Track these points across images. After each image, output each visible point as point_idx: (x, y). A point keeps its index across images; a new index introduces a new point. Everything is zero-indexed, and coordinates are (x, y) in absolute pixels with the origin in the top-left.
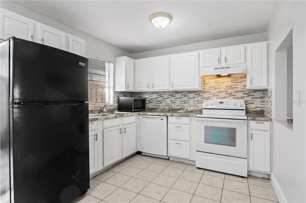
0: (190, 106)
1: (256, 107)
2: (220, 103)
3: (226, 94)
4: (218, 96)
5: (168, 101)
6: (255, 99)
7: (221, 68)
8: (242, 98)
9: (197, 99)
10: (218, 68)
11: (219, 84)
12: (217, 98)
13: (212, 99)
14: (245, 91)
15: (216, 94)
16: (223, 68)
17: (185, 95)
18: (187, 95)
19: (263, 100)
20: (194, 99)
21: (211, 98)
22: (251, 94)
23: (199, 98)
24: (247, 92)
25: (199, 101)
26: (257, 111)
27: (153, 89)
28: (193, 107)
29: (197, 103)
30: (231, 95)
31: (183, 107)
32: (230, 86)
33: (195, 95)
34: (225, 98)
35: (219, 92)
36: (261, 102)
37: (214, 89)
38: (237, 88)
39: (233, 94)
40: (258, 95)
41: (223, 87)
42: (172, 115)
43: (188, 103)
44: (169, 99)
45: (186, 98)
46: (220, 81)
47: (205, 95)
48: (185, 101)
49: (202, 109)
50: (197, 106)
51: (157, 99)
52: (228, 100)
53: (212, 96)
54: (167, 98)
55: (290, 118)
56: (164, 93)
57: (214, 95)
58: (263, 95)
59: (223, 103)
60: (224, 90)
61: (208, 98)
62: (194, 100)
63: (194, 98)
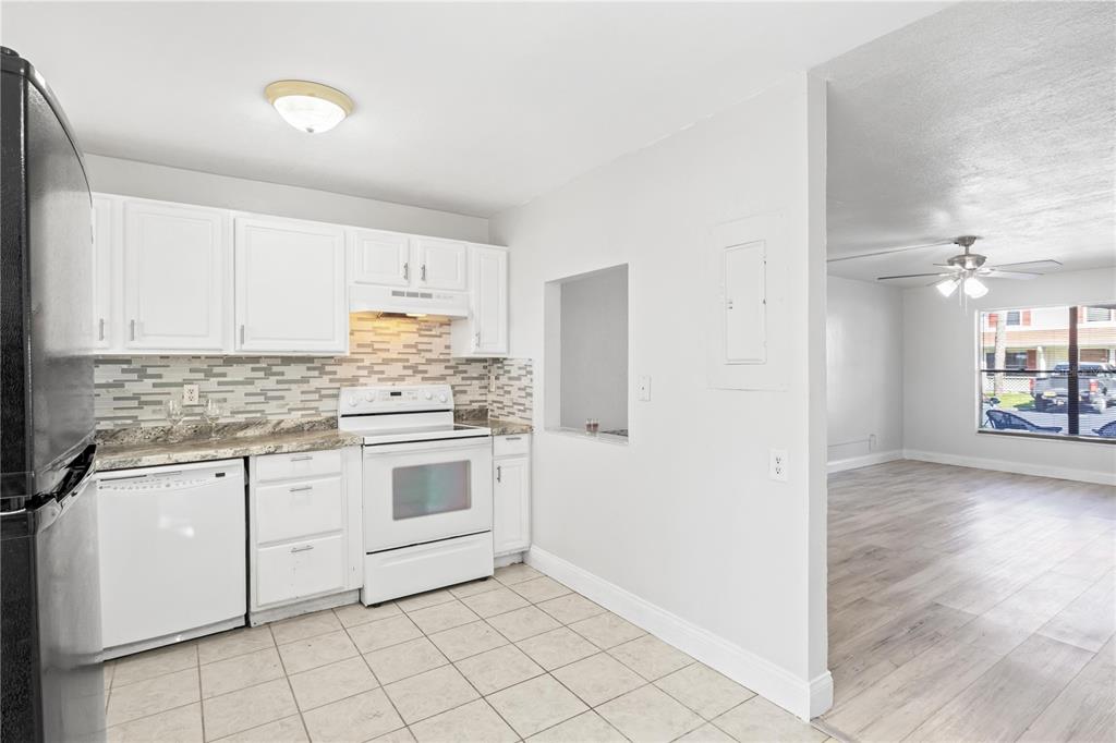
0: (291, 410)
1: (472, 402)
2: (393, 394)
3: (405, 367)
4: (382, 372)
5: (190, 395)
6: (469, 382)
7: (411, 295)
8: (443, 378)
9: (315, 384)
10: (401, 294)
11: (386, 338)
12: (379, 380)
13: (366, 385)
14: (448, 361)
15: (376, 368)
16: (415, 295)
17: (268, 373)
18: (275, 369)
19: (484, 383)
20: (305, 385)
21: (362, 380)
22: (461, 368)
23: (324, 382)
24: (452, 363)
25: (323, 392)
26: (474, 410)
27: (135, 344)
28: (300, 413)
29: (316, 396)
30: (416, 371)
31: (259, 415)
32: (415, 346)
33: (309, 369)
34: (401, 378)
35: (386, 362)
36: (480, 388)
37: (370, 350)
38: (430, 351)
39: (421, 368)
40: (474, 370)
41: (395, 348)
42: (272, 450)
43: (282, 398)
44: (195, 387)
45: (271, 383)
46: (387, 328)
47: (344, 371)
48: (270, 394)
49: (335, 419)
50: (316, 409)
51: (123, 386)
52: (409, 385)
53: (365, 373)
54: (181, 385)
55: (592, 422)
56: (164, 362)
57: (372, 372)
58: (484, 372)
59: (399, 394)
60: (400, 356)
61: (353, 381)
62: (305, 387)
63: (305, 380)
